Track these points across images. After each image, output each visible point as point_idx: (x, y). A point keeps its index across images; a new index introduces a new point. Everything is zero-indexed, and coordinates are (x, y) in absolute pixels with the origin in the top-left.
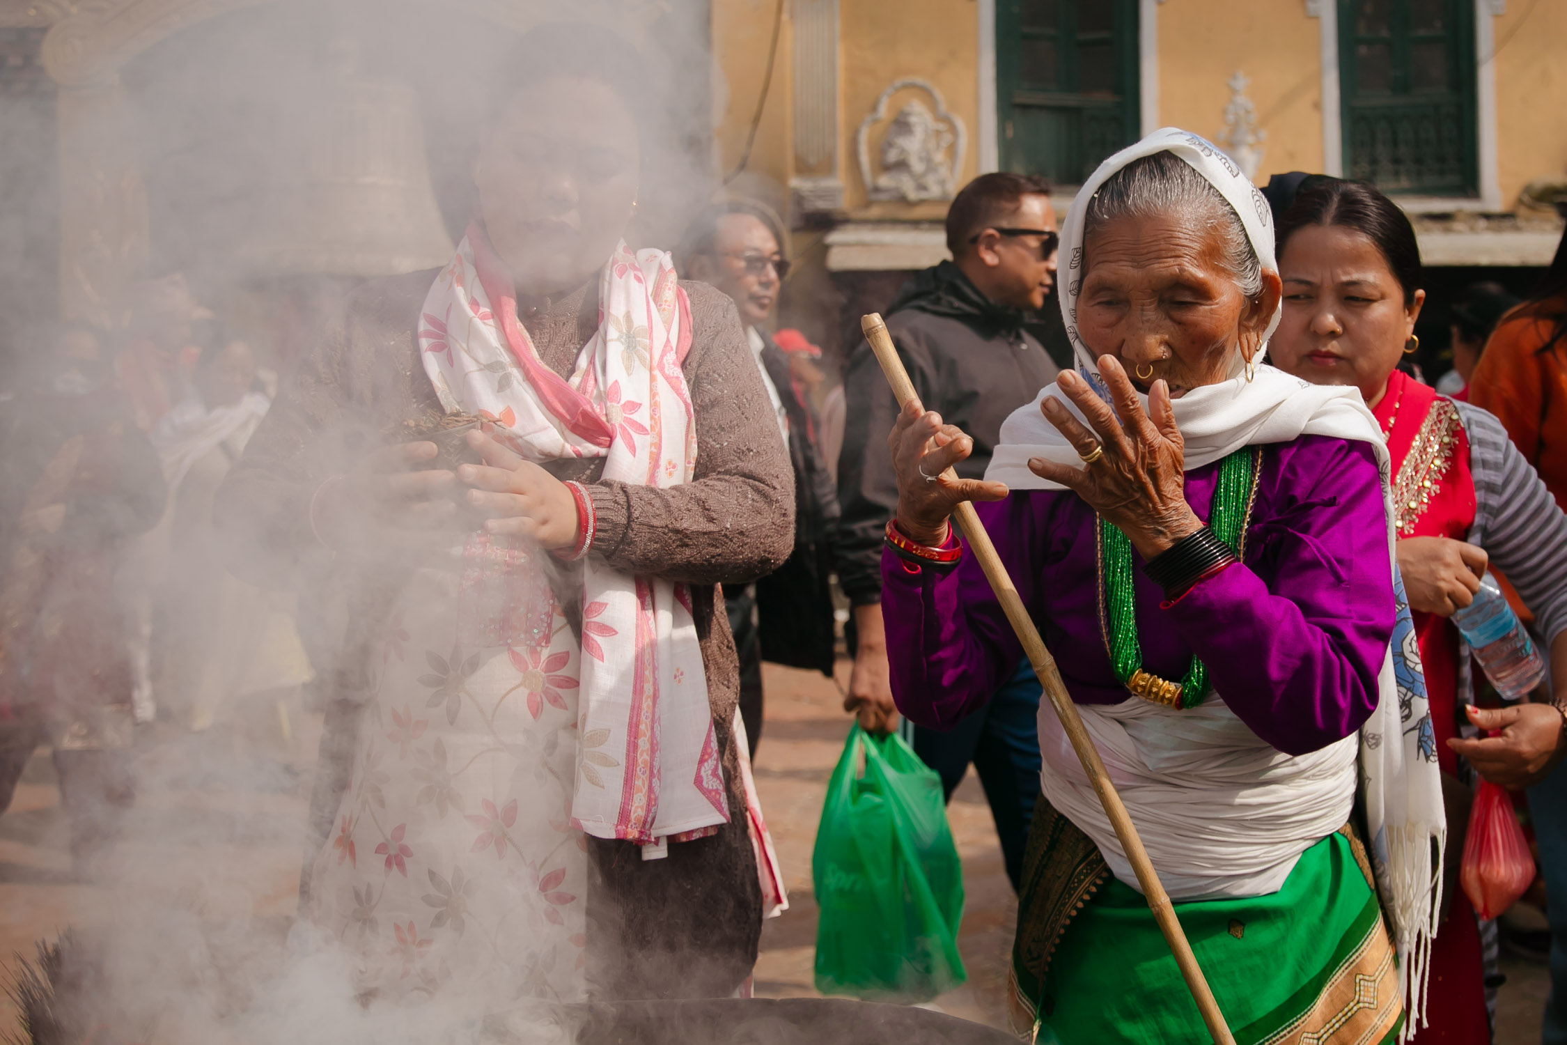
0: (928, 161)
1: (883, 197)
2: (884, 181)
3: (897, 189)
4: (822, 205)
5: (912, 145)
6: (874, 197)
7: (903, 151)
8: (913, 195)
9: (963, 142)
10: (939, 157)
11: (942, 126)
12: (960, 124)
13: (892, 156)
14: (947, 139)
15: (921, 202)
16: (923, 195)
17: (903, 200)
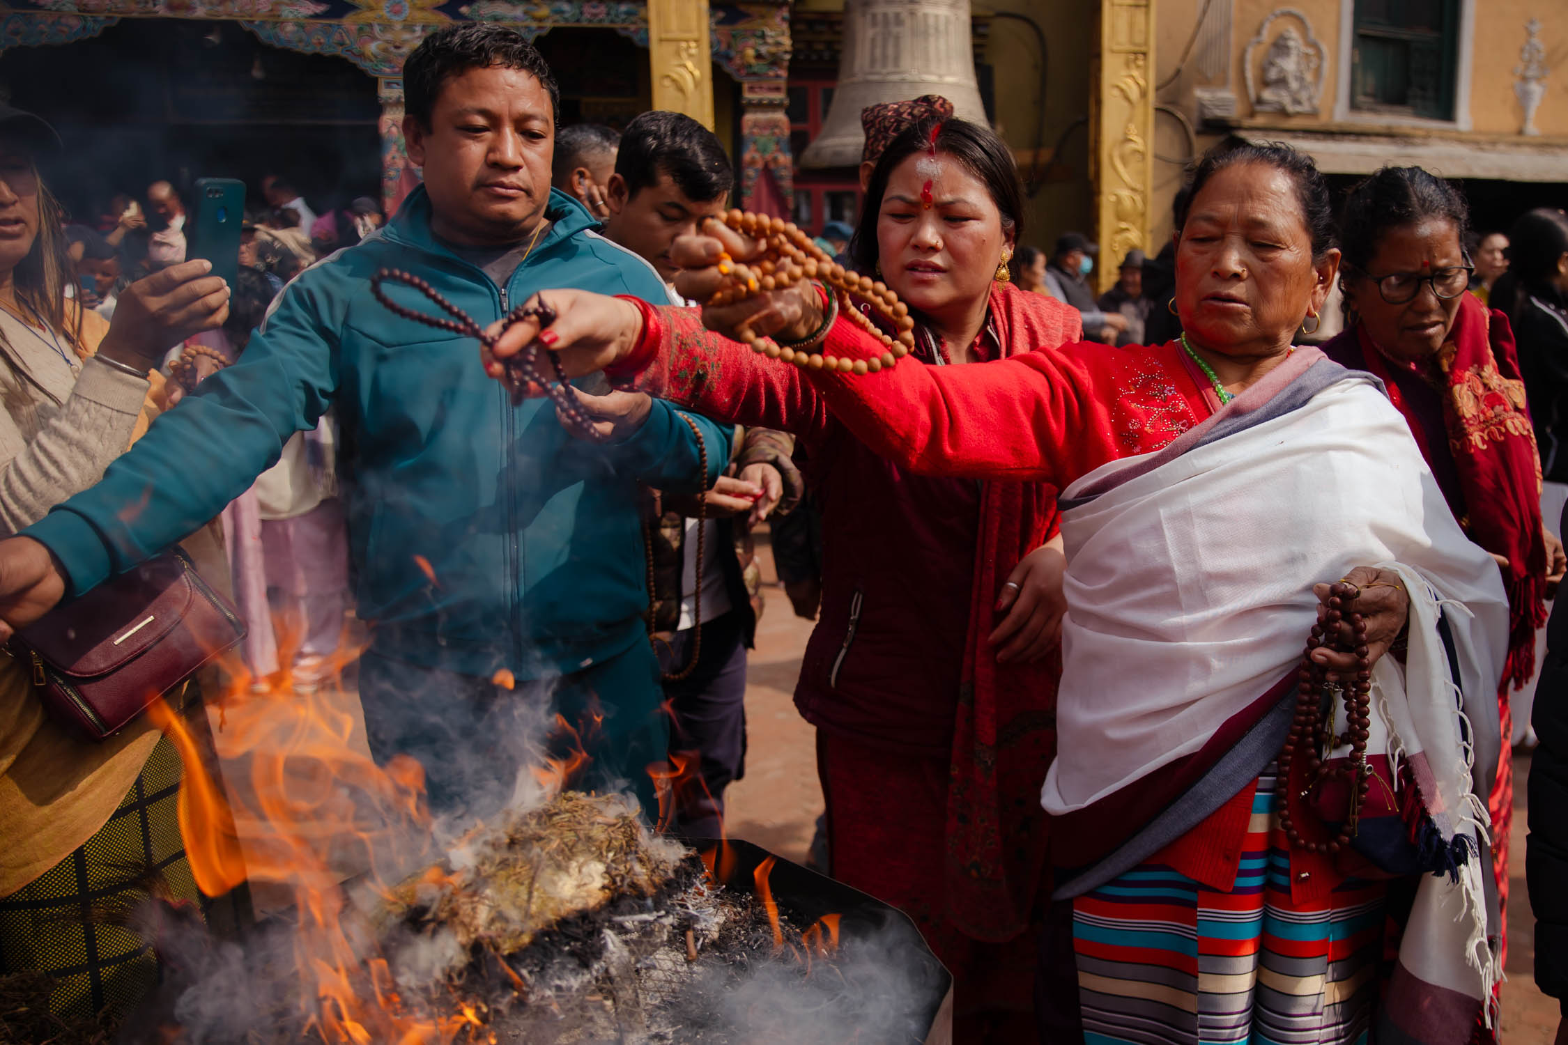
0: (1301, 79)
1: (1267, 108)
2: (1267, 95)
3: (1279, 103)
4: (1219, 113)
5: (1290, 65)
6: (1258, 108)
7: (1282, 70)
8: (1291, 108)
9: (1326, 66)
10: (1309, 77)
11: (1311, 51)
12: (1325, 49)
13: (1273, 74)
14: (1314, 61)
15: (1298, 114)
16: (1298, 109)
17: (1283, 113)
